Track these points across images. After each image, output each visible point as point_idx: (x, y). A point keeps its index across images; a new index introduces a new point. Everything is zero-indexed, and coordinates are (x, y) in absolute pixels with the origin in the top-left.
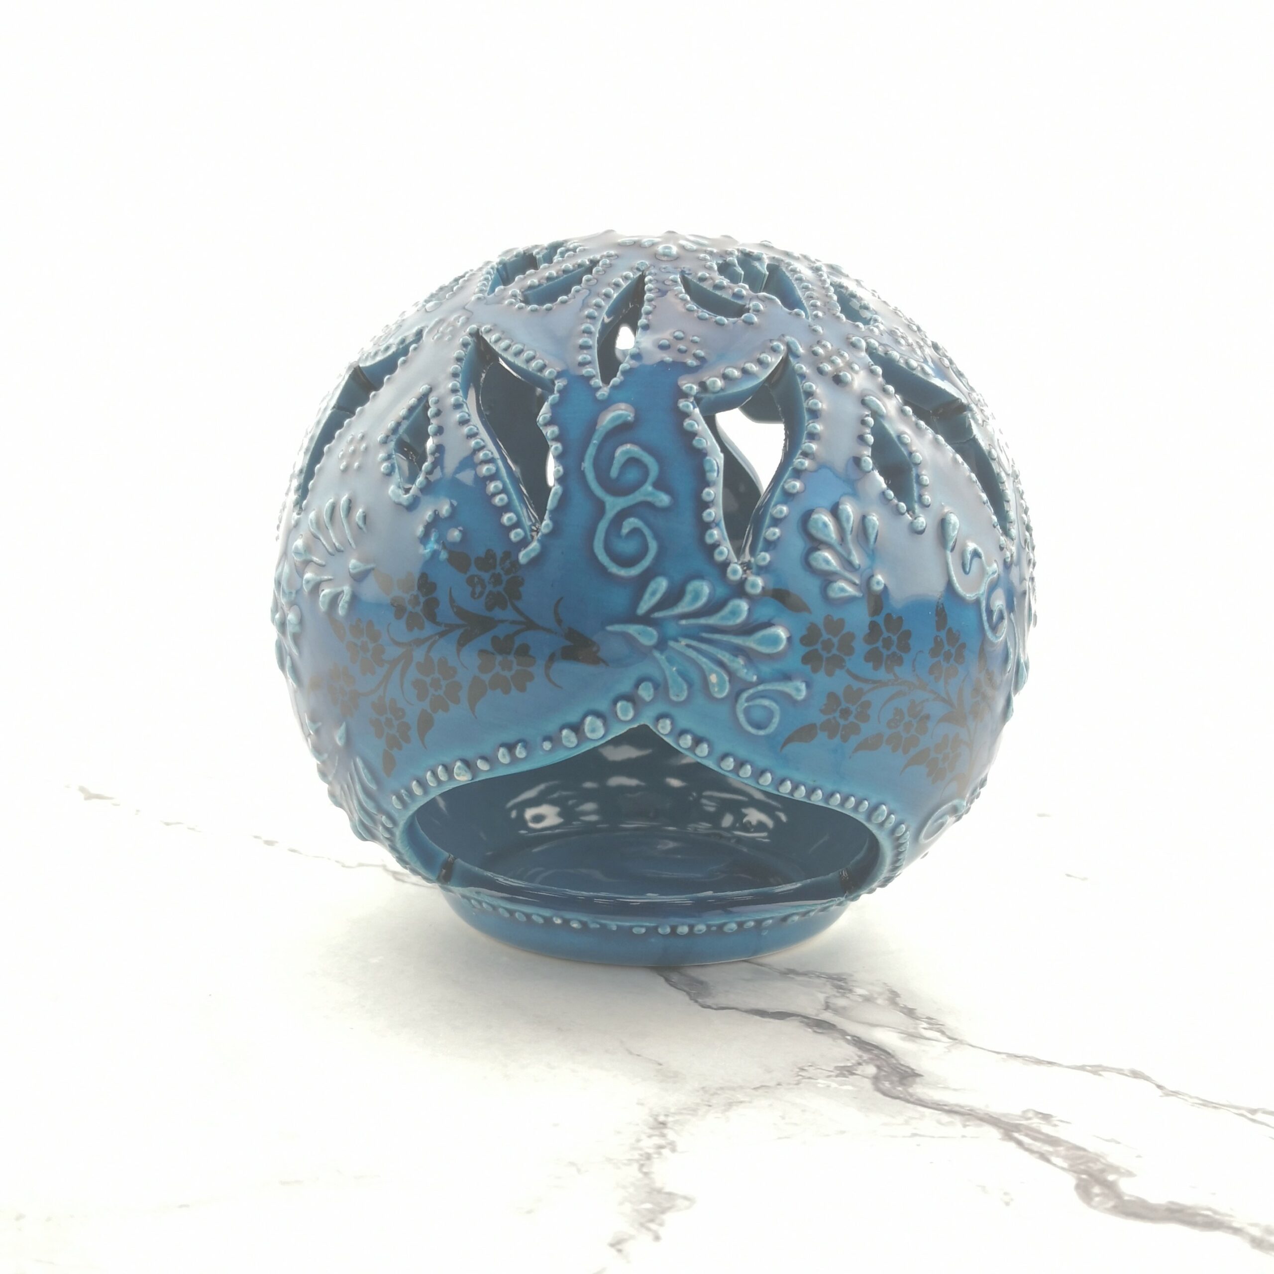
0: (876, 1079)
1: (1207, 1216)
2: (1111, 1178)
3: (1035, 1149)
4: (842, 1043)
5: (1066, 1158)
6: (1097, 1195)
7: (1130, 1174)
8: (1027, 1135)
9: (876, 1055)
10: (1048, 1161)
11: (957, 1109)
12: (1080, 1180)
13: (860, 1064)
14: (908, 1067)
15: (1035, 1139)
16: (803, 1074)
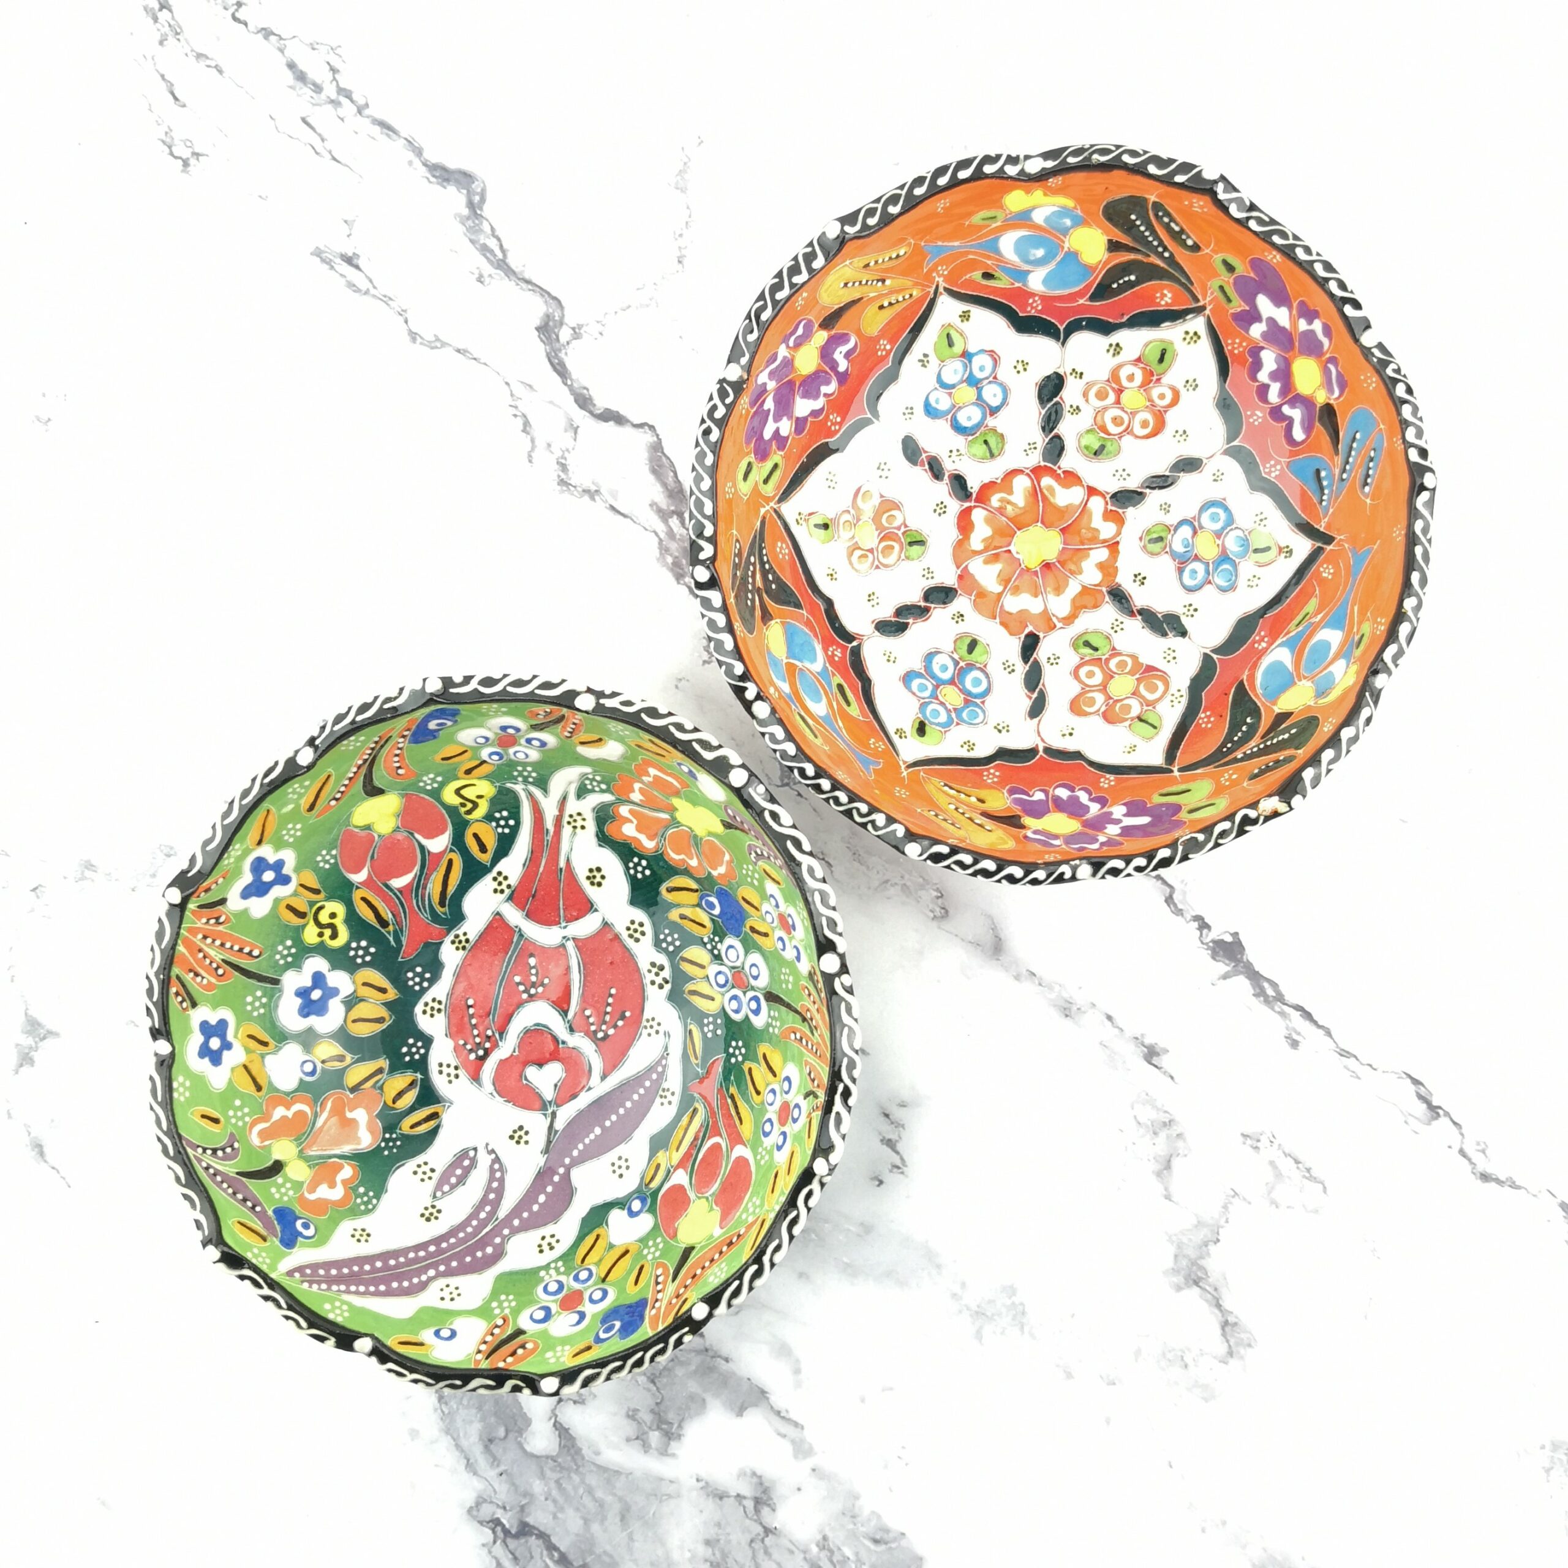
0: (561, 323)
1: (434, 176)
2: (466, 212)
3: (495, 241)
4: (574, 377)
5: (482, 230)
6: (477, 194)
7: (456, 215)
8: (495, 256)
9: (556, 355)
10: (492, 229)
11: (524, 285)
12: (481, 209)
13: (568, 343)
14: (542, 340)
15: (492, 252)
16: (601, 328)
